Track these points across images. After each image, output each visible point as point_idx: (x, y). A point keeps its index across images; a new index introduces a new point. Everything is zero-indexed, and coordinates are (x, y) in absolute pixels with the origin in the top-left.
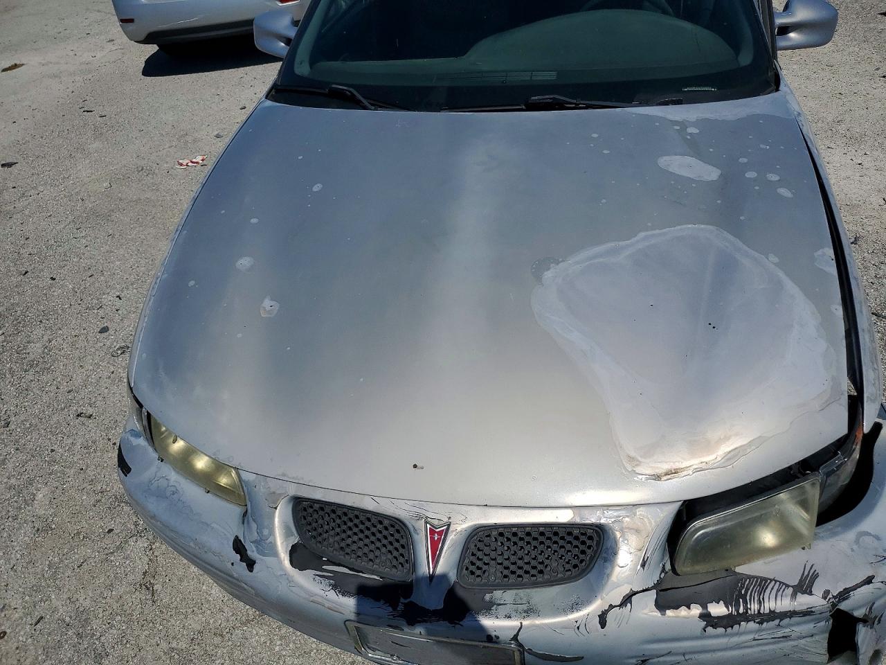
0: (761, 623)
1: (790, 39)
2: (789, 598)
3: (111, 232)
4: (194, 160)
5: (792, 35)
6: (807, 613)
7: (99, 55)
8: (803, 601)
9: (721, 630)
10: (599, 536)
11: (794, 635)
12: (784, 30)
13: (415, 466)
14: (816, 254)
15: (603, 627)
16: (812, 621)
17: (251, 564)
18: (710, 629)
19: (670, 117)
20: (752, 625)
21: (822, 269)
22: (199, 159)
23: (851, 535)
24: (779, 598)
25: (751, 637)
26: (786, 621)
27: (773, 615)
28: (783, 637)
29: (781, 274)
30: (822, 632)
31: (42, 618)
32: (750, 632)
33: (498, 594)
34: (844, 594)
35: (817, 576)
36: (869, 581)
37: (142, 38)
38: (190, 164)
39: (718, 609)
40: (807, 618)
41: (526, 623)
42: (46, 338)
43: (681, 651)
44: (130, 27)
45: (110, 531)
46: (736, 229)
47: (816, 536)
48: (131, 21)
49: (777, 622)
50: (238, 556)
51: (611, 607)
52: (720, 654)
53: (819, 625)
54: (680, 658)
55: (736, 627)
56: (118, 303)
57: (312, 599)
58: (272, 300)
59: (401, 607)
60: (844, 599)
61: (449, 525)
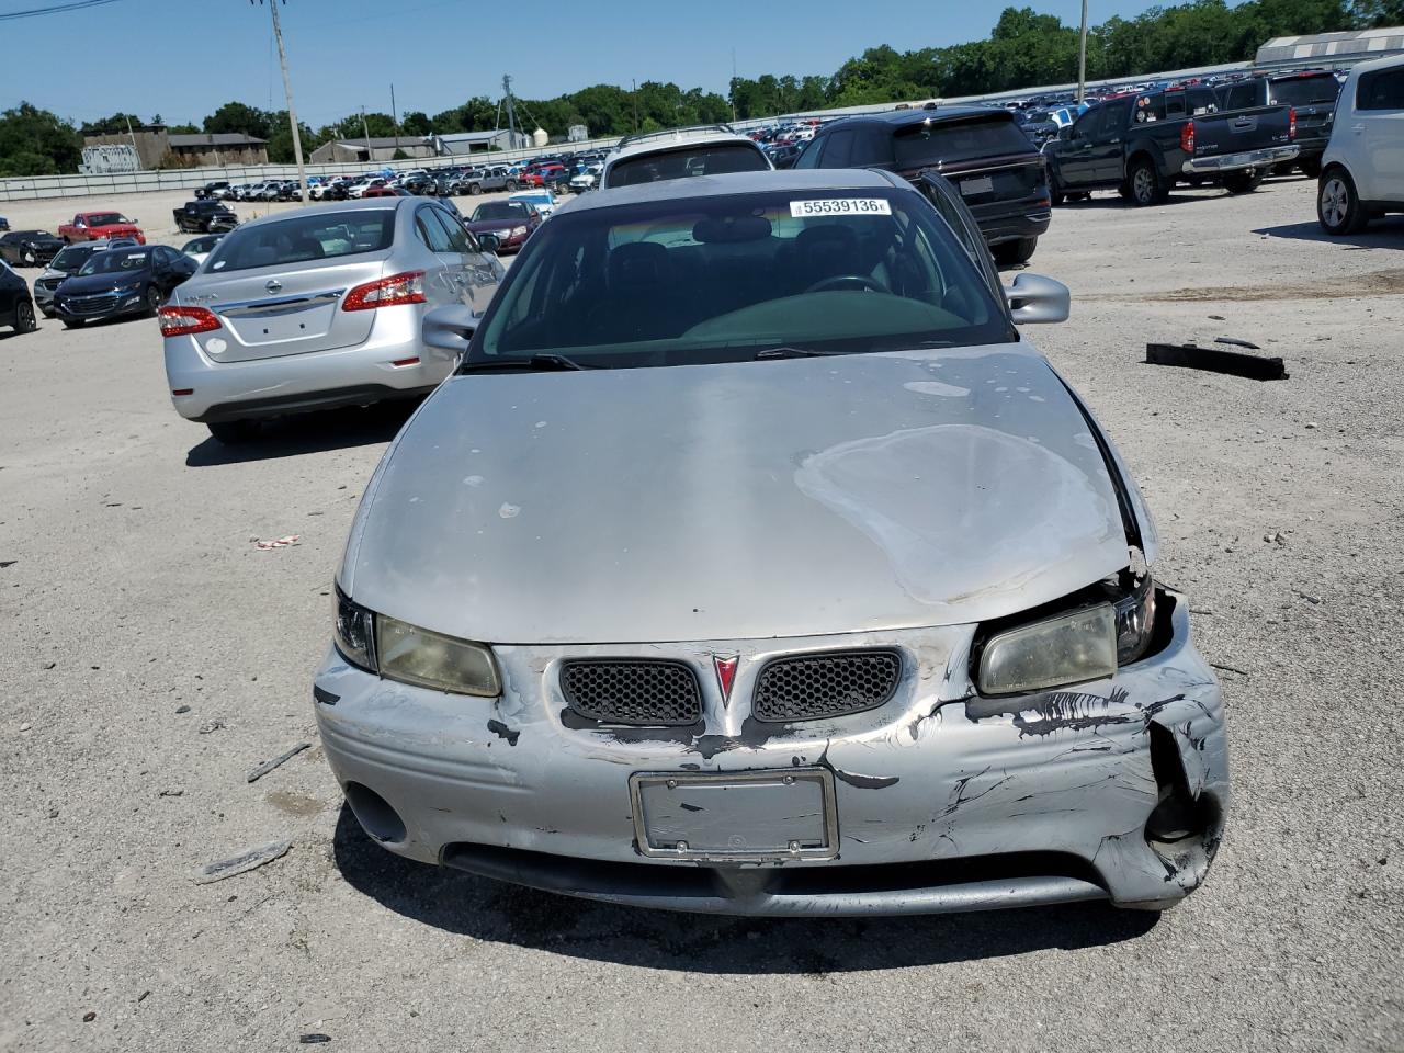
0: (1076, 729)
1: (1025, 312)
2: (1101, 705)
3: (172, 616)
4: (282, 540)
5: (1027, 308)
6: (1121, 720)
7: (118, 452)
8: (1115, 710)
9: (1037, 737)
10: (895, 659)
11: (1114, 748)
12: (1018, 303)
13: (695, 611)
14: (1075, 436)
15: (915, 739)
16: (1130, 730)
17: (513, 738)
18: (1025, 736)
19: (908, 357)
20: (1068, 732)
21: (1083, 447)
22: (289, 539)
23: (1158, 669)
24: (1091, 705)
25: (1070, 746)
26: (1102, 728)
27: (1086, 722)
28: (1103, 749)
29: (1044, 450)
30: (1143, 747)
31: (148, 993)
32: (1068, 740)
33: (797, 725)
34: (1156, 707)
35: (1127, 694)
36: (1180, 698)
37: (200, 412)
38: (277, 545)
39: (1032, 717)
40: (1122, 725)
41: (832, 741)
42: (96, 727)
43: (1002, 765)
44: (186, 399)
45: (233, 898)
46: (993, 424)
47: (1119, 672)
48: (189, 392)
49: (1093, 727)
50: (497, 734)
51: (921, 718)
52: (1042, 770)
53: (1137, 736)
54: (1001, 776)
55: (1052, 733)
56: (199, 683)
57: (590, 755)
58: (511, 504)
59: (694, 742)
60: (1157, 711)
61: (738, 657)
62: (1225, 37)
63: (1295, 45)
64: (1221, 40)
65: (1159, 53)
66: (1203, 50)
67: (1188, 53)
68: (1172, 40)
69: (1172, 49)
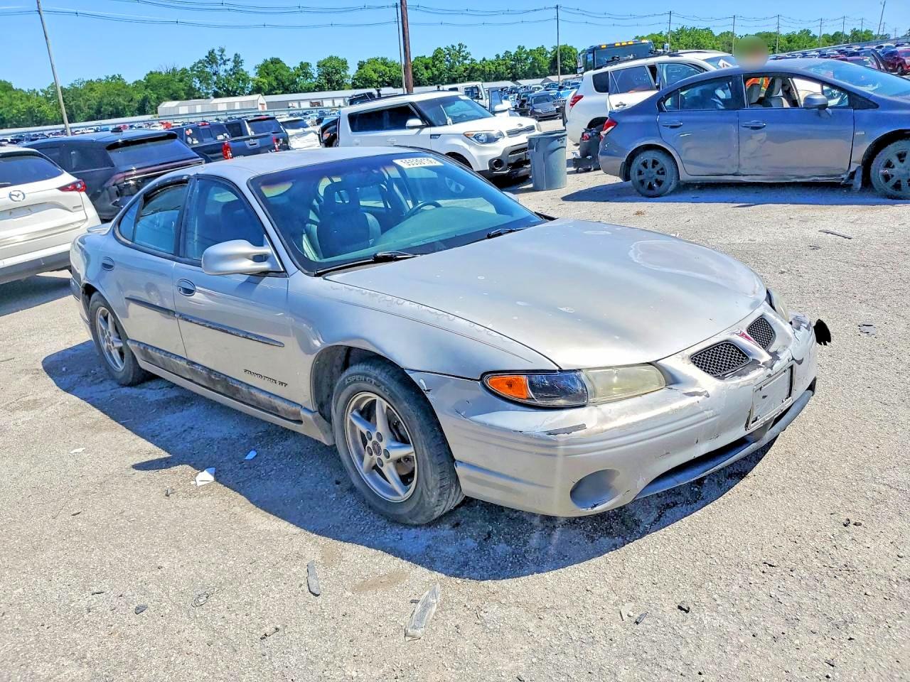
13: (710, 319)
59: (763, 366)
62: (132, 100)
63: (177, 106)
64: (129, 102)
65: (92, 109)
66: (120, 107)
67: (111, 109)
68: (98, 100)
69: (100, 106)
